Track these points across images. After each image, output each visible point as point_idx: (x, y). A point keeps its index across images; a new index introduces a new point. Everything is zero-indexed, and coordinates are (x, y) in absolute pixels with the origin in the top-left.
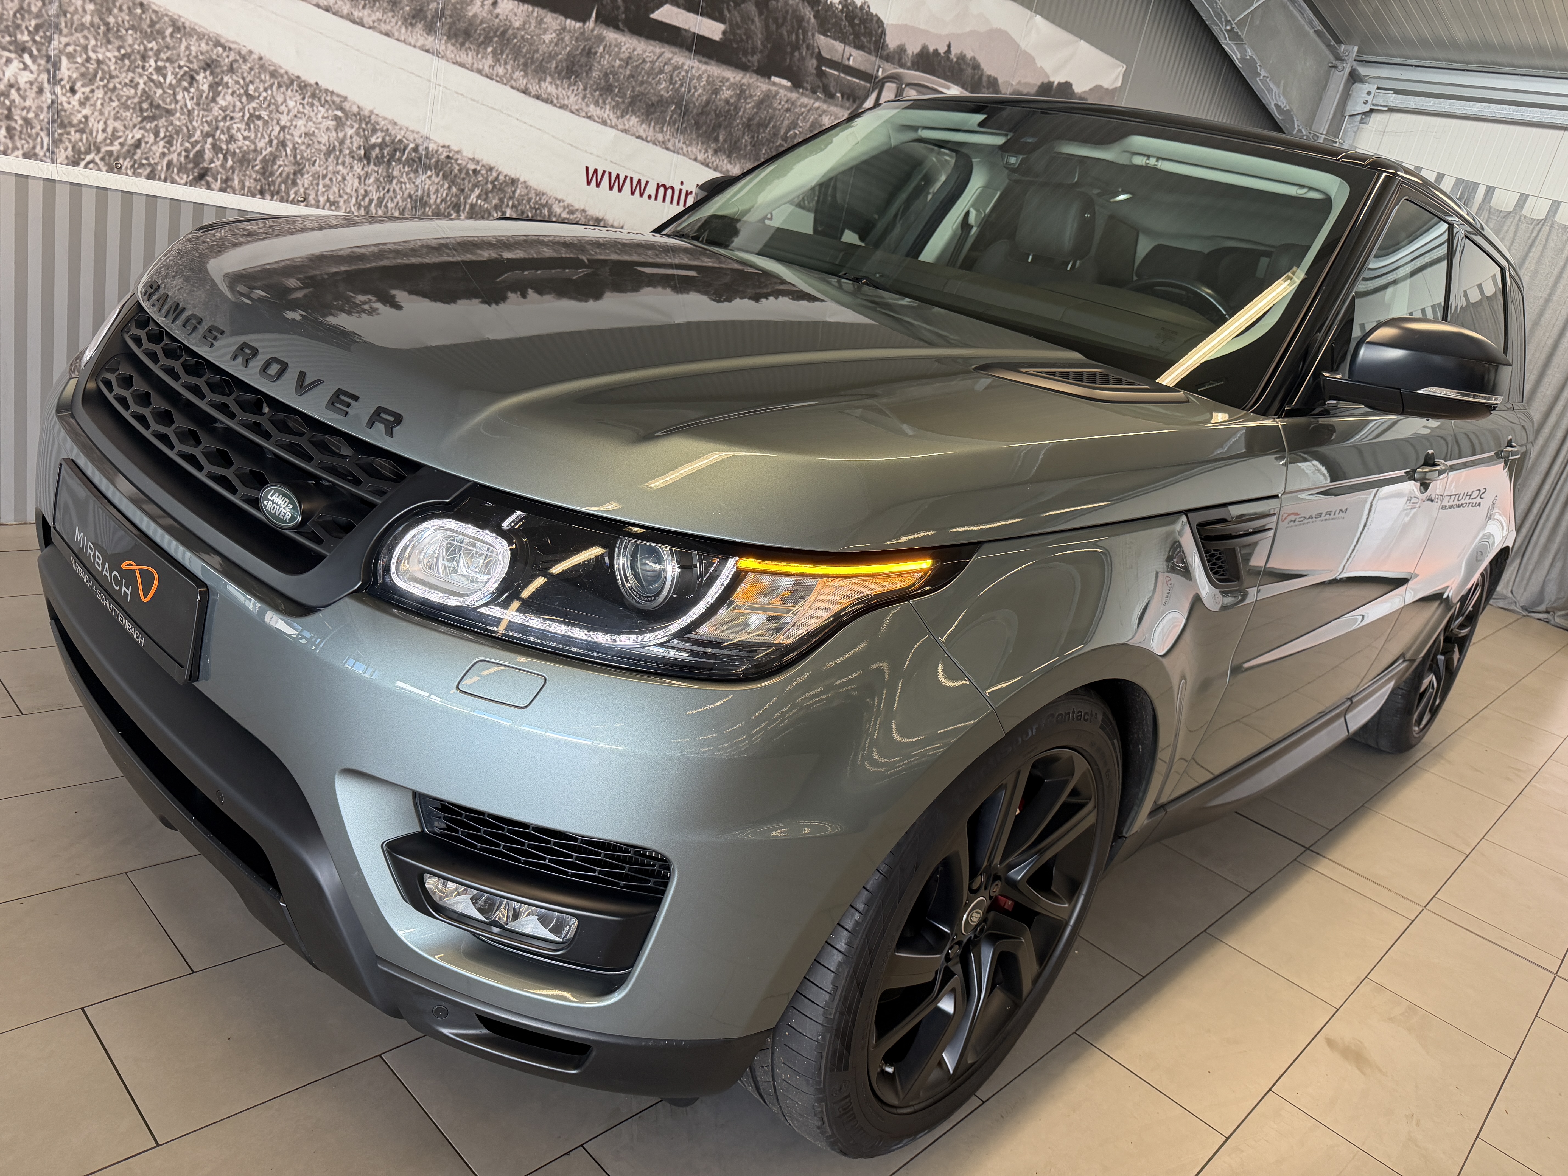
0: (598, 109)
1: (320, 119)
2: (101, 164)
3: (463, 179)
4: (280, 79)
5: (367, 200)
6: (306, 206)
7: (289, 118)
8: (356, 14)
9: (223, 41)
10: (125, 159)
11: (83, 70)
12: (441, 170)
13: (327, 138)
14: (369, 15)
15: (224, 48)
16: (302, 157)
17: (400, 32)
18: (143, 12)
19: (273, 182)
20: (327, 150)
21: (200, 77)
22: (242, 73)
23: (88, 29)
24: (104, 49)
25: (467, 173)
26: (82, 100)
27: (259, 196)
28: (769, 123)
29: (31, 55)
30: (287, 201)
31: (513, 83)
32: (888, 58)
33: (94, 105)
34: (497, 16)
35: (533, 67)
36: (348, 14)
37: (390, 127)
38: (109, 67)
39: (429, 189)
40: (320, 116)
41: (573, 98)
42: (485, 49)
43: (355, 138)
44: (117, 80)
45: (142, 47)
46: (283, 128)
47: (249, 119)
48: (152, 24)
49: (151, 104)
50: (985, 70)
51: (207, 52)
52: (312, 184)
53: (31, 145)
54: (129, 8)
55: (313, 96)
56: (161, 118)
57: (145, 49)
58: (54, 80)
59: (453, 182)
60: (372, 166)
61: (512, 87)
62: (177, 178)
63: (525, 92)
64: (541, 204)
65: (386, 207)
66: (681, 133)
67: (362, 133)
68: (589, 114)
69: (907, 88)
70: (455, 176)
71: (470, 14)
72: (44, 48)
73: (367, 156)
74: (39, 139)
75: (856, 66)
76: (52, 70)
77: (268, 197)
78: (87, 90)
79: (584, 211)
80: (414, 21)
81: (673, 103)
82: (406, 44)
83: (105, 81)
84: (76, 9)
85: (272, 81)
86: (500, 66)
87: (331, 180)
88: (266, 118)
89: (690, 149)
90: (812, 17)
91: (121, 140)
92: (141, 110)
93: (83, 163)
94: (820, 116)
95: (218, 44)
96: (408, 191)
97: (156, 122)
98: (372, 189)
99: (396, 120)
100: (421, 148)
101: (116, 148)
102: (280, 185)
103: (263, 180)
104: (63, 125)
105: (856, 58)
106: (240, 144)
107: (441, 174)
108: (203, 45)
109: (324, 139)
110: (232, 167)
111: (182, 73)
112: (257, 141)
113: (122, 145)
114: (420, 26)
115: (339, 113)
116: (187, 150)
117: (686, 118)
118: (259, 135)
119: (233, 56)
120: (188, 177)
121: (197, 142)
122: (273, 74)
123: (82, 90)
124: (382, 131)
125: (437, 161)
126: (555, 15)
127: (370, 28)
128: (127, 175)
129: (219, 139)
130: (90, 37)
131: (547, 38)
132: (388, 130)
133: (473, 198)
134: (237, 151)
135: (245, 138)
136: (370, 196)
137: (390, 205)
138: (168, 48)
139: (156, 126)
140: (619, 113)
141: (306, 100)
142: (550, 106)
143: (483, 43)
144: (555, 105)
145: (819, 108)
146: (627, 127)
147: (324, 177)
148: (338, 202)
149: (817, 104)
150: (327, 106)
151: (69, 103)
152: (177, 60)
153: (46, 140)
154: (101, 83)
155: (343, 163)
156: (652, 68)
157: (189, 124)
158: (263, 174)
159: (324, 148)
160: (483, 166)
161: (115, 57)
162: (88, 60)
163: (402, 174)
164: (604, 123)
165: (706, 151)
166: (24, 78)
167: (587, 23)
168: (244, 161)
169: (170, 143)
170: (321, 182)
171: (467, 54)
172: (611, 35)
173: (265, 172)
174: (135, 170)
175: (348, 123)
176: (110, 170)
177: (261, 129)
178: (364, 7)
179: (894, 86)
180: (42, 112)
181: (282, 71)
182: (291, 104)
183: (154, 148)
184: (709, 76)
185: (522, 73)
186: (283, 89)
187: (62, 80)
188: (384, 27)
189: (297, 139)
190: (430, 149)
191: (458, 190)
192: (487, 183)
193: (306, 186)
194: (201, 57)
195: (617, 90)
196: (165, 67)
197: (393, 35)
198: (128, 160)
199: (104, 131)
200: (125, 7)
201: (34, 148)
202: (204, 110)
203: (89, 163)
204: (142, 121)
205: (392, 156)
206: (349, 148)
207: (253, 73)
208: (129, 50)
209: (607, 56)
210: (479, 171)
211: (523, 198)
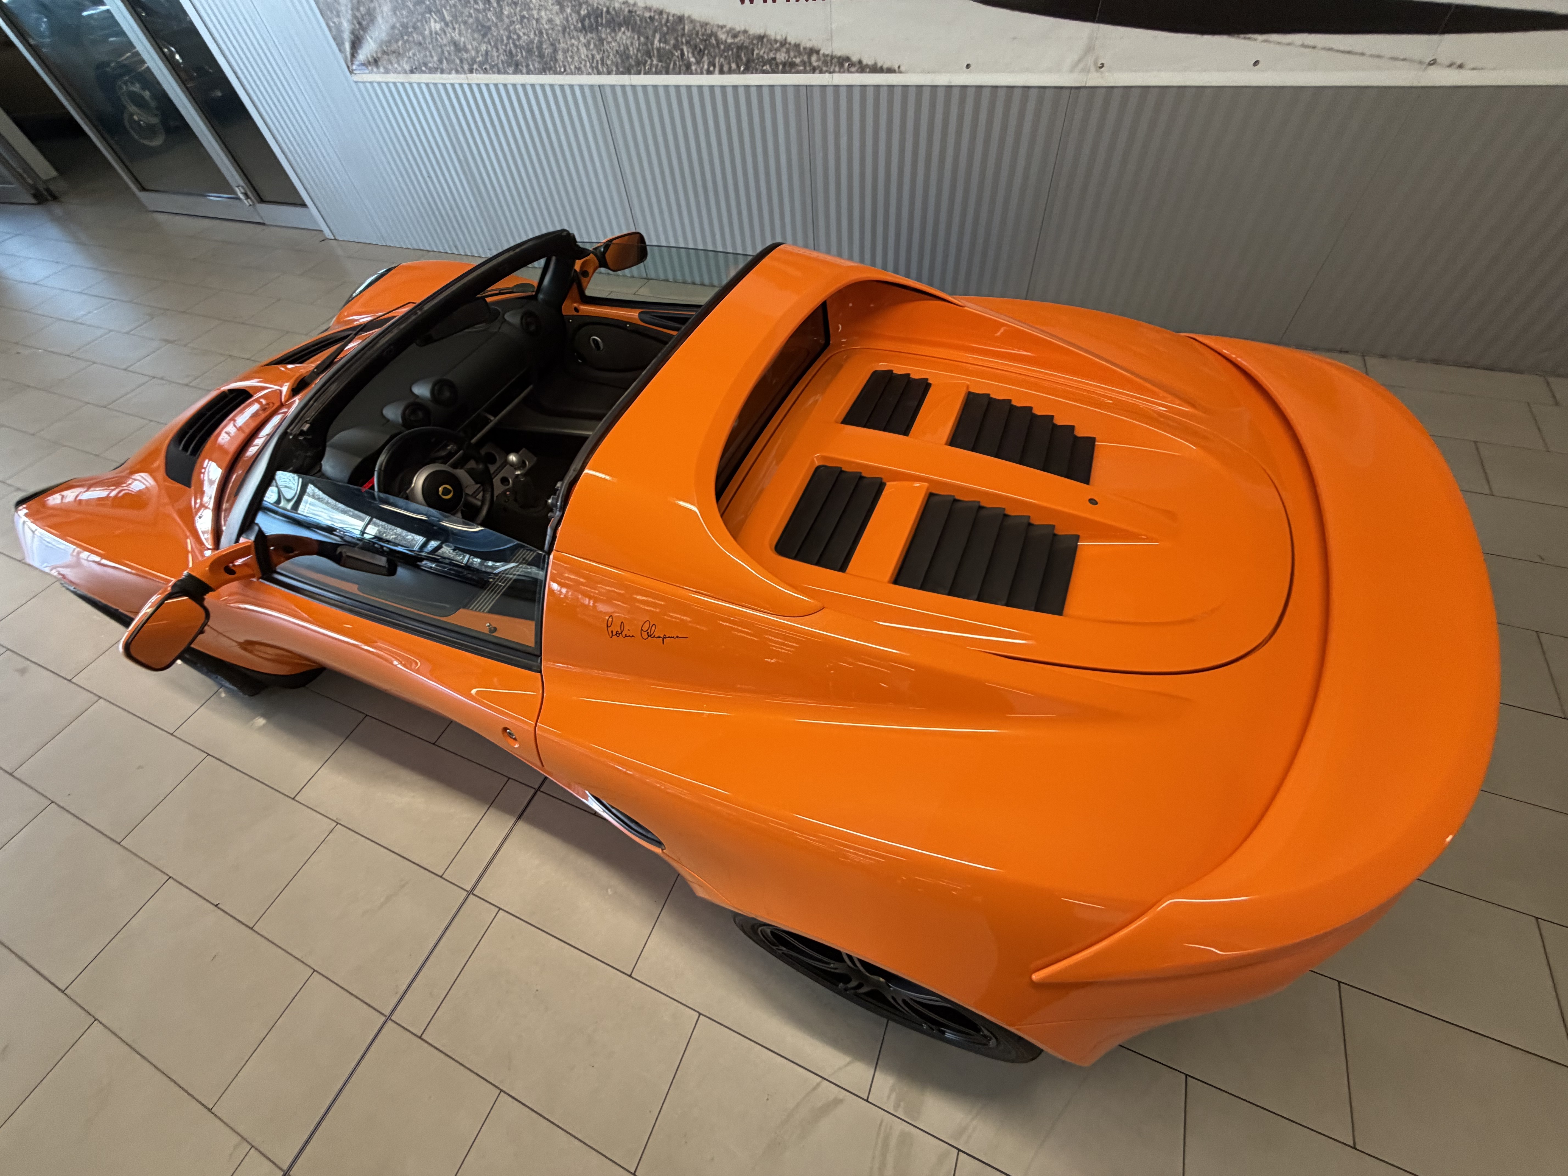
2: (480, 70)
3: (646, 28)
5: (595, 61)
6: (567, 74)
12: (629, 24)
16: (553, 39)
19: (546, 61)
25: (647, 21)
26: (459, 32)
27: (544, 73)
30: (557, 73)
33: (464, 34)
39: (626, 43)
40: (550, 4)
46: (537, 21)
47: (521, 20)
49: (482, 26)
52: (564, 58)
53: (455, 65)
56: (488, 33)
59: (640, 34)
60: (589, 34)
62: (507, 70)
64: (707, 35)
65: (607, 64)
70: (639, 26)
73: (584, 27)
74: (456, 62)
77: (548, 73)
78: (458, 25)
87: (572, 52)
88: (527, 16)
92: (480, 31)
93: (474, 72)
96: (615, 49)
97: (487, 37)
98: (595, 52)
100: (611, 10)
101: (480, 58)
102: (550, 63)
103: (541, 61)
104: (459, 50)
106: (523, 39)
107: (630, 28)
110: (527, 57)
112: (529, 34)
113: (482, 55)
116: (505, 51)
118: (529, 30)
120: (511, 68)
121: (507, 44)
123: (456, 27)
125: (624, 19)
128: (491, 74)
129: (514, 39)
133: (656, 42)
134: (524, 44)
135: (524, 34)
137: (608, 62)
139: (488, 39)
147: (568, 50)
148: (581, 68)
151: (456, 36)
153: (458, 62)
155: (574, 37)
157: (499, 33)
160: (655, 11)
163: (607, 35)
166: (438, 27)
168: (529, 50)
169: (497, 48)
170: (568, 55)
173: (541, 56)
174: (492, 70)
176: (484, 72)
177: (528, 25)
180: (451, 45)
183: (493, 54)
187: (448, 23)
190: (617, 8)
191: (644, 38)
192: (662, 27)
193: (562, 60)
198: (488, 65)
202: (501, 21)
203: (476, 70)
204: (483, 38)
205: (597, 22)
210: (654, 16)
211: (692, 34)
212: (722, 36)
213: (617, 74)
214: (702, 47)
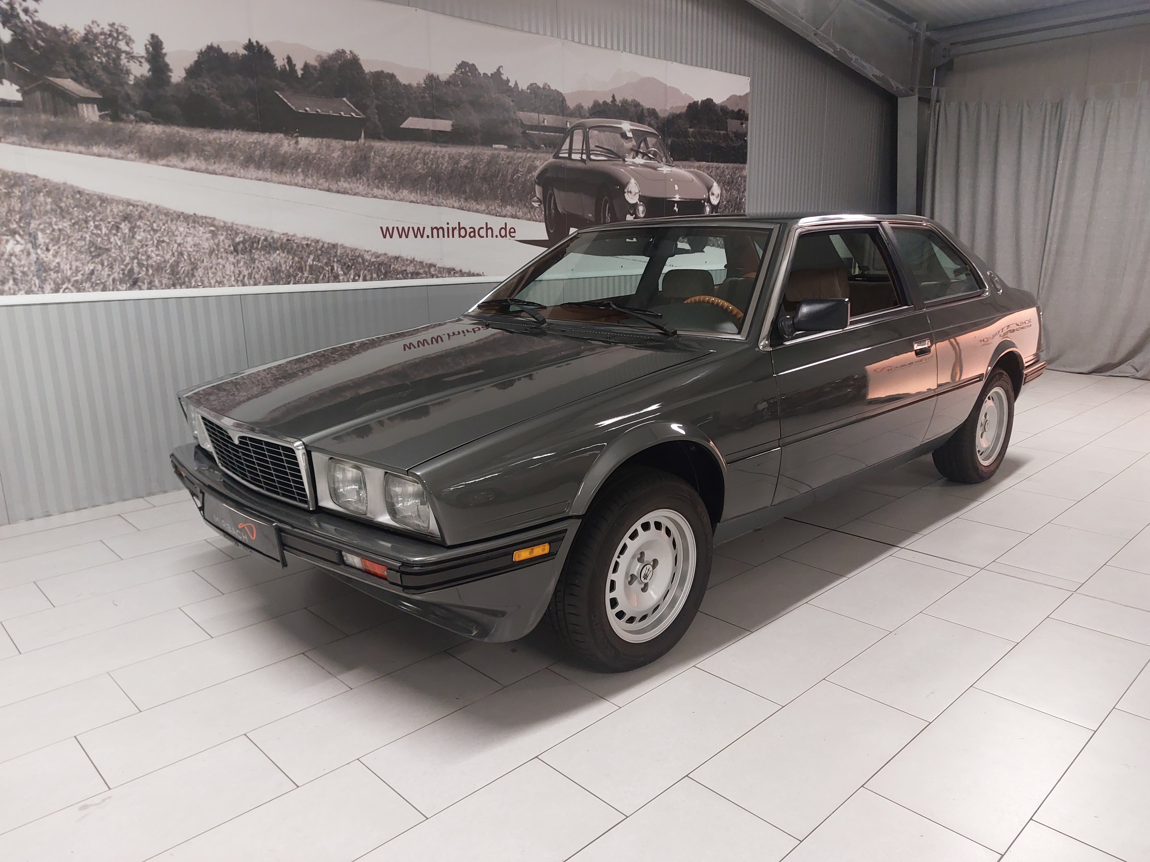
0: (380, 190)
1: (201, 235)
2: (72, 288)
3: (301, 251)
4: (171, 216)
5: (241, 276)
6: (204, 287)
7: (182, 238)
8: (211, 168)
9: (132, 202)
10: (86, 283)
11: (52, 237)
12: (285, 249)
13: (207, 244)
14: (219, 167)
15: (134, 206)
16: (195, 259)
17: (240, 173)
18: (81, 196)
19: (180, 278)
20: (210, 251)
21: (122, 226)
22: (148, 218)
23: (50, 213)
24: (61, 222)
25: (303, 247)
26: (55, 254)
27: (172, 288)
28: (498, 174)
29: (20, 235)
30: (191, 287)
31: (319, 186)
32: (572, 115)
33: (62, 255)
34: (300, 149)
35: (331, 174)
36: (205, 170)
37: (247, 230)
38: (66, 232)
39: (280, 262)
40: (201, 232)
41: (361, 187)
42: (297, 170)
43: (226, 241)
44: (73, 238)
45: (84, 216)
46: (179, 245)
47: (157, 243)
48: (88, 202)
49: (96, 248)
50: (644, 105)
51: (124, 210)
52: (204, 274)
53: (29, 285)
54: (72, 196)
55: (194, 222)
56: (103, 254)
57: (87, 217)
58: (35, 246)
59: (295, 255)
60: (240, 256)
61: (320, 189)
62: (120, 287)
63: (329, 190)
64: (355, 256)
65: (255, 278)
66: (439, 193)
67: (229, 237)
68: (375, 195)
69: (590, 131)
70: (295, 250)
71: (283, 152)
72: (26, 229)
73: (236, 250)
74: (33, 282)
75: (550, 125)
76: (33, 241)
77: (178, 287)
78: (56, 247)
79: (385, 254)
80: (247, 164)
81: (430, 176)
82: (246, 178)
83: (66, 240)
84: (41, 203)
85: (167, 218)
86: (309, 178)
87: (216, 269)
88: (168, 241)
89: (448, 201)
90: (510, 102)
91: (82, 272)
92: (91, 252)
93: (61, 290)
94: (533, 161)
95: (129, 204)
96: (266, 266)
97: (100, 258)
98: (244, 269)
99: (249, 225)
100: (269, 238)
101: (79, 277)
102: (184, 279)
103: (173, 277)
104: (45, 271)
105: (548, 120)
106: (154, 259)
107: (286, 251)
108: (121, 208)
109: (206, 245)
110: (153, 275)
111: (111, 226)
112: (164, 256)
113: (82, 275)
114: (252, 166)
115: (212, 228)
116: (123, 270)
117: (440, 183)
118: (165, 252)
119: (140, 209)
120: (126, 285)
121: (128, 264)
122: (167, 214)
123: (53, 249)
124: (242, 233)
125: (281, 245)
126: (337, 141)
127: (221, 174)
128: (89, 292)
129: (142, 259)
130: (52, 217)
131: (335, 155)
132: (245, 232)
133: (310, 261)
134: (154, 264)
135: (157, 255)
136: (243, 274)
137: (257, 276)
138: (100, 213)
139: (101, 260)
140: (394, 190)
141: (190, 225)
142: (347, 196)
143: (294, 167)
144: (350, 194)
145: (530, 157)
146: (402, 197)
147: (211, 268)
148: (223, 281)
149: (529, 155)
150: (204, 226)
151: (47, 257)
152: (107, 219)
153: (37, 282)
154: (64, 242)
155: (222, 257)
156: (410, 158)
157: (121, 254)
158: (172, 274)
159: (207, 251)
160: (312, 241)
161: (69, 225)
162: (53, 230)
163: (261, 256)
164: (386, 198)
165: (460, 201)
166: (18, 249)
167: (360, 141)
168: (159, 269)
169: (111, 268)
170: (210, 272)
171: (286, 176)
172: (377, 144)
173: (174, 272)
174: (94, 288)
175: (220, 233)
176: (79, 290)
177: (166, 248)
178: (214, 163)
179: (581, 130)
180: (32, 266)
181: (172, 212)
182: (181, 229)
183: (103, 273)
184: (449, 155)
185: (324, 179)
186: (174, 222)
187: (40, 245)
188: (230, 172)
189: (189, 249)
190: (275, 238)
191: (299, 258)
192: (317, 250)
193: (201, 275)
194: (120, 214)
195: (389, 176)
196: (100, 225)
197: (236, 175)
198: (88, 283)
199: (70, 269)
200: (69, 196)
201: (31, 287)
202: (128, 244)
203: (65, 289)
204: (92, 259)
205: (252, 247)
206: (223, 248)
207: (154, 216)
208: (76, 219)
209: (378, 157)
210: (310, 244)
211: (343, 256)
212: (367, 257)
213: (264, 285)
214: (350, 264)
